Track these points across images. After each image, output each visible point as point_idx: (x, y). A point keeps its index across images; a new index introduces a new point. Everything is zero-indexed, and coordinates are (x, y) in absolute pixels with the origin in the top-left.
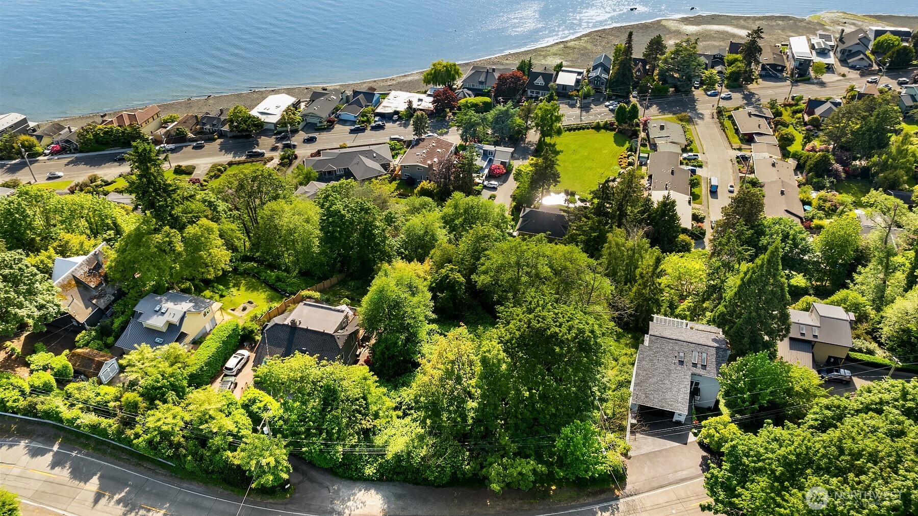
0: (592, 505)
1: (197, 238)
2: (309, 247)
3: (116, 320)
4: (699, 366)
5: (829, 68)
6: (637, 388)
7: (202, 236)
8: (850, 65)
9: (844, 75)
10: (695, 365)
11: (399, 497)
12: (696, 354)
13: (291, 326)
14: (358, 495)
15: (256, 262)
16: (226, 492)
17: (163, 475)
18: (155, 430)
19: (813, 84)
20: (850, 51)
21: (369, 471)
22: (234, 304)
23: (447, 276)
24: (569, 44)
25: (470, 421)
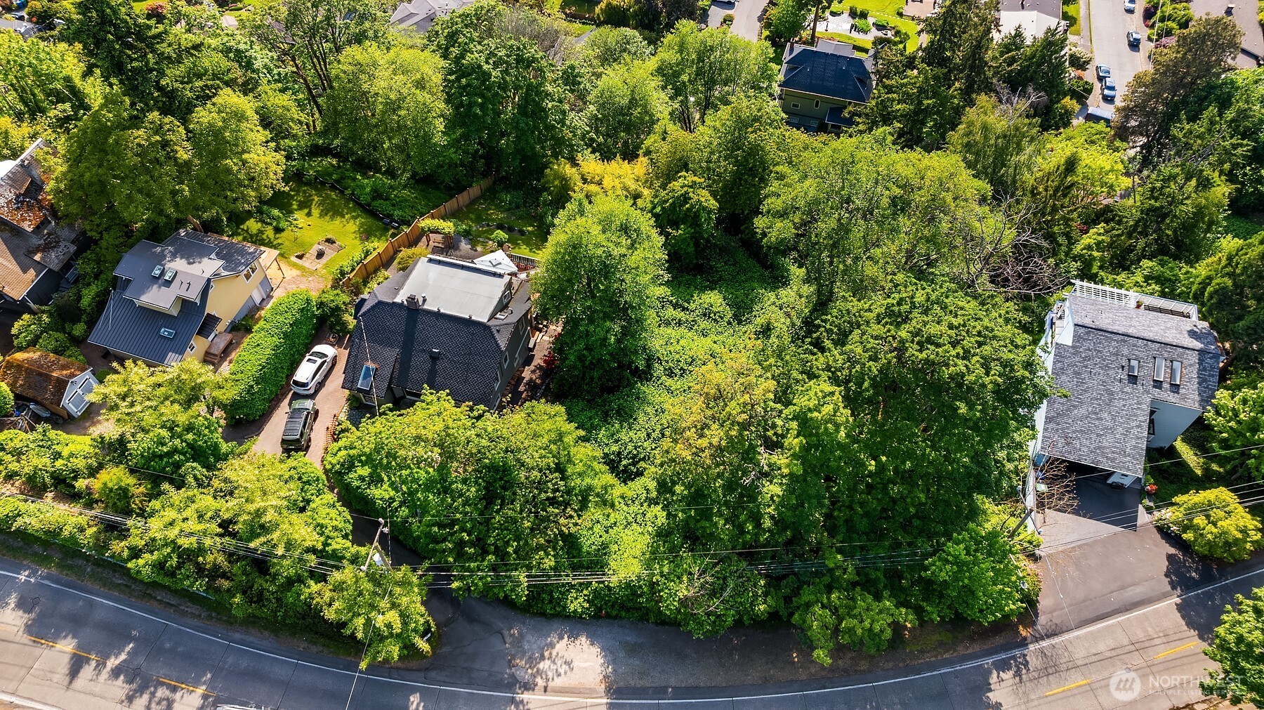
0: (979, 657)
1: (217, 133)
2: (427, 138)
3: (84, 292)
4: (1166, 386)
6: (1050, 426)
7: (225, 128)
10: (1158, 384)
11: (632, 650)
12: (1162, 365)
13: (408, 308)
14: (558, 646)
15: (334, 156)
16: (314, 649)
17: (193, 616)
18: (166, 545)
22: (302, 245)
23: (685, 198)
25: (767, 523)
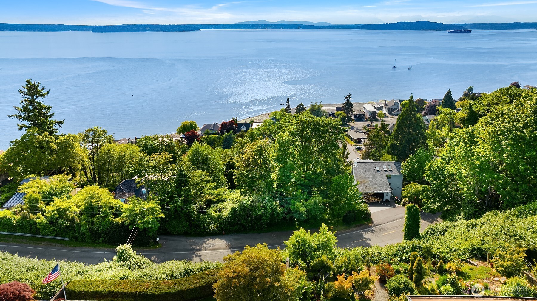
0: (358, 230)
5: (385, 115)
8: (393, 114)
9: (393, 117)
10: (386, 171)
12: (385, 167)
14: (208, 241)
16: (111, 249)
19: (380, 121)
20: (392, 109)
21: (214, 227)
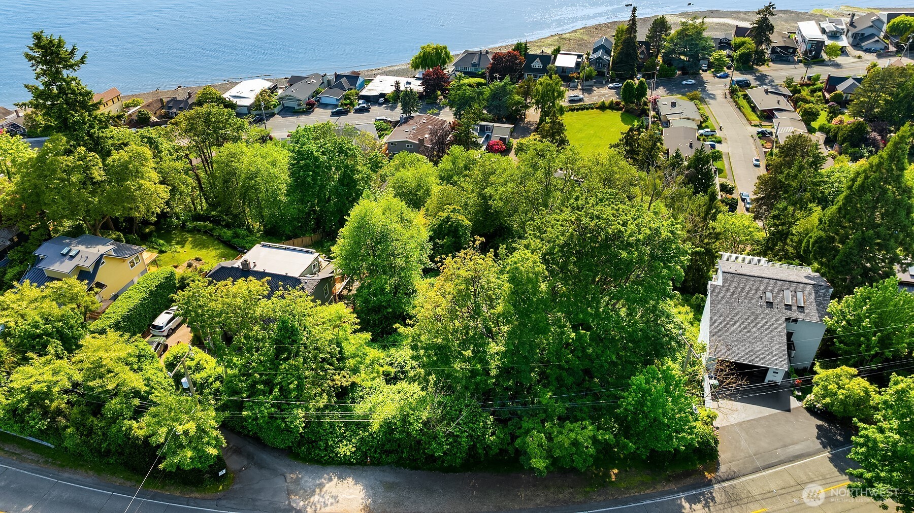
0: (674, 493)
2: (275, 195)
3: (10, 270)
5: (843, 51)
6: (714, 338)
8: (864, 48)
9: (859, 57)
10: (788, 307)
11: (390, 487)
12: (788, 294)
13: (242, 270)
14: (327, 485)
18: (22, 392)
19: (828, 65)
20: (863, 34)
21: (345, 449)
22: (177, 261)
23: (448, 219)
24: (564, 36)
